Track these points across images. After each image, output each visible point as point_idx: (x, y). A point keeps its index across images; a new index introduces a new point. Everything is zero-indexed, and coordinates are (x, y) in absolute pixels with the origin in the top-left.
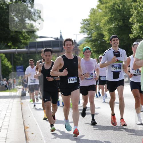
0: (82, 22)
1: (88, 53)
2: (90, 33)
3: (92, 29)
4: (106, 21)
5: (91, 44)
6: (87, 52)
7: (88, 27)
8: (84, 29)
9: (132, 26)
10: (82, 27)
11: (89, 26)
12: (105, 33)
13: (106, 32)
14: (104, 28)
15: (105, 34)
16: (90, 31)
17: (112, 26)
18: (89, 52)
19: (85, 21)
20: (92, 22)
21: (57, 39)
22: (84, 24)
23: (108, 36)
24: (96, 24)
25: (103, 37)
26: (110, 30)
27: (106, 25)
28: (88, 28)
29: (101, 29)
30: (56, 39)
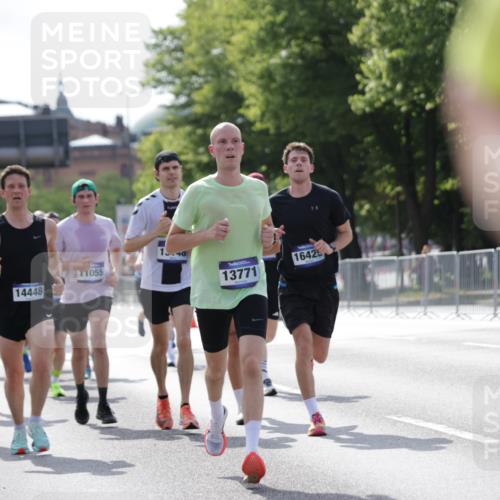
0: (153, 41)
1: (86, 200)
2: (184, 85)
3: (194, 73)
4: (251, 38)
5: (190, 134)
6: (82, 197)
7: (174, 62)
8: (159, 71)
9: (360, 62)
10: (152, 62)
11: (179, 60)
12: (250, 90)
13: (253, 83)
14: (241, 67)
15: (246, 94)
16: (185, 79)
17: (275, 61)
18: (89, 196)
19: (165, 39)
20: (191, 43)
21: (46, 110)
22: (158, 50)
23: (259, 103)
24: (208, 53)
25: (240, 107)
26: (267, 76)
27: (253, 55)
28: (178, 67)
29: (233, 73)
30: (40, 111)
